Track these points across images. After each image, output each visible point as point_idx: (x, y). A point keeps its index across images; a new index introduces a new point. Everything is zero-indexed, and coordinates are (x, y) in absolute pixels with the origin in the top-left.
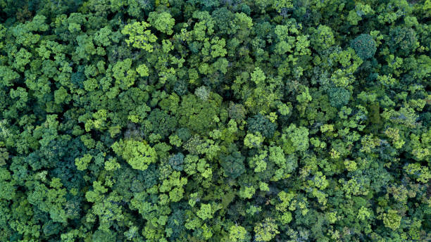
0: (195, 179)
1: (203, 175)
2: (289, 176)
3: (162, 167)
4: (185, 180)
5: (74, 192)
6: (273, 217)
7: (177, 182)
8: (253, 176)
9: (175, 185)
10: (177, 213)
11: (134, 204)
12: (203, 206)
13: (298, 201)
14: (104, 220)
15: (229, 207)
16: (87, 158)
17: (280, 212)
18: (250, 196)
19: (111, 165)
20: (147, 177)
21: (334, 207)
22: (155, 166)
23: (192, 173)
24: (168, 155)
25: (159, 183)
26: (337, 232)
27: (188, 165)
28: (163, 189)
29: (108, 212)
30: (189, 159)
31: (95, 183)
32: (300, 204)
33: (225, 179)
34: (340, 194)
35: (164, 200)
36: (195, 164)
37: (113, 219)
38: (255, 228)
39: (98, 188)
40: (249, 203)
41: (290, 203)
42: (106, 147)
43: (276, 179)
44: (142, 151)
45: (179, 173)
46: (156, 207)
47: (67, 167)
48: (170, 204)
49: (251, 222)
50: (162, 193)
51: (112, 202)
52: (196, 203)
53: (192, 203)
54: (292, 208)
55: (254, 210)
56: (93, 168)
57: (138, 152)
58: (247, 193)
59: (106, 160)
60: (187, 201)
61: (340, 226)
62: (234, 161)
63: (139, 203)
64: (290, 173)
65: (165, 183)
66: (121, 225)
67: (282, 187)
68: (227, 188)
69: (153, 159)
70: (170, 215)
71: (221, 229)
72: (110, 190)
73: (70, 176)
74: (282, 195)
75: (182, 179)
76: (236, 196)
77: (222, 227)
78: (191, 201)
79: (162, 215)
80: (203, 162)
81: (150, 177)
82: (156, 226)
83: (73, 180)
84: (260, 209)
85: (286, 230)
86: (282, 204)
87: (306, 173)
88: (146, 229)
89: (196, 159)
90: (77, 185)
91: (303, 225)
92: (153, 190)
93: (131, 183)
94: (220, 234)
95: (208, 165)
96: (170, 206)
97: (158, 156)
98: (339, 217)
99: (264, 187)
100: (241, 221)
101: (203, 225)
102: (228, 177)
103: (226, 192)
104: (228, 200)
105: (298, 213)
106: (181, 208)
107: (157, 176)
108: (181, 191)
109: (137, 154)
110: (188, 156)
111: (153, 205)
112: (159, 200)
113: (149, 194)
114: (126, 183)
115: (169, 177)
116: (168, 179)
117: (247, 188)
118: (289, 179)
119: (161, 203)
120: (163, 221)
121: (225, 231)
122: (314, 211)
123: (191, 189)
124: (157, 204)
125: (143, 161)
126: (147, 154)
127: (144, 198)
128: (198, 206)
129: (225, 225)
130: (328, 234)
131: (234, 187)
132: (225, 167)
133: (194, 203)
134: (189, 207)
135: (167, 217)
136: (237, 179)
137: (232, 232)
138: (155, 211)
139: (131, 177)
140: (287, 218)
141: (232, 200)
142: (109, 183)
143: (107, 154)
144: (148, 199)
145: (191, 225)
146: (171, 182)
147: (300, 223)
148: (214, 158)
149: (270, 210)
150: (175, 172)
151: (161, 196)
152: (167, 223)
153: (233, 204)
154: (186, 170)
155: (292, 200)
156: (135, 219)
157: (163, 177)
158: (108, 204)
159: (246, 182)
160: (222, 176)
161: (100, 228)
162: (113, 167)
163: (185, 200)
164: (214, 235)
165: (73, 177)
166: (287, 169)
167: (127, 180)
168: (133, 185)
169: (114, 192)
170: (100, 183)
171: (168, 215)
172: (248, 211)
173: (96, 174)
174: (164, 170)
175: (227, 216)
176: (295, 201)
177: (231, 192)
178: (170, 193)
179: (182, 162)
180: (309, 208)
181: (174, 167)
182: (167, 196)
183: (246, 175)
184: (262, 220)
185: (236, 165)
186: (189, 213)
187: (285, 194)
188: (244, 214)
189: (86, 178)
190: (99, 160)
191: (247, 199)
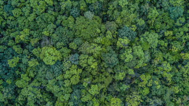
0: (87, 70)
1: (92, 66)
2: (146, 65)
3: (64, 62)
4: (80, 71)
5: (9, 82)
6: (137, 91)
7: (75, 72)
8: (124, 66)
9: (73, 73)
10: (76, 92)
11: (49, 88)
12: (92, 86)
13: (153, 80)
14: (29, 99)
15: (109, 86)
16: (16, 59)
17: (141, 87)
18: (122, 78)
19: (32, 63)
20: (55, 69)
21: (176, 83)
22: (61, 62)
23: (85, 65)
24: (68, 55)
25: (63, 72)
26: (180, 99)
27: (81, 61)
28: (66, 76)
29: (30, 93)
30: (82, 57)
31: (22, 75)
32: (155, 82)
33: (106, 69)
34: (179, 74)
35: (67, 84)
36: (86, 60)
37: (35, 97)
38: (127, 99)
39: (24, 79)
40: (121, 83)
41: (148, 81)
42: (30, 53)
43: (138, 67)
44: (51, 52)
45: (76, 66)
46: (62, 88)
47: (3, 66)
48: (72, 86)
49: (123, 95)
50: (66, 79)
51: (34, 87)
52: (88, 85)
53: (85, 85)
54: (150, 85)
55: (125, 87)
56: (21, 66)
57: (49, 53)
58: (120, 76)
59: (29, 60)
60: (82, 84)
61: (180, 95)
62: (111, 56)
63: (51, 86)
64: (146, 63)
65: (67, 72)
66: (42, 101)
67: (141, 72)
68: (107, 74)
69: (59, 58)
70: (71, 93)
71: (105, 100)
72: (32, 79)
73: (6, 72)
74: (143, 77)
75: (79, 70)
76: (113, 79)
77: (105, 99)
78: (84, 83)
79: (66, 93)
80: (91, 58)
81: (57, 69)
82: (63, 100)
83: (8, 74)
84: (129, 86)
85: (146, 99)
86: (143, 83)
87: (157, 62)
88: (57, 102)
89: (87, 56)
90: (11, 77)
91: (156, 95)
92: (59, 78)
93: (46, 74)
94: (104, 103)
95: (95, 60)
96: (71, 88)
97: (63, 56)
98: (180, 89)
99: (131, 72)
100: (117, 94)
101: (93, 98)
102: (108, 67)
103: (106, 77)
104: (108, 81)
105: (154, 88)
106: (78, 88)
107: (62, 68)
108: (78, 77)
109: (47, 54)
110: (82, 55)
111: (60, 87)
112: (64, 84)
113: (58, 80)
114: (43, 74)
115: (70, 69)
116: (69, 70)
117: (120, 73)
118: (146, 67)
119: (65, 85)
120: (67, 97)
121: (107, 101)
122: (164, 86)
123: (85, 76)
124: (63, 87)
125: (51, 59)
126: (54, 54)
127: (54, 83)
128: (89, 86)
129: (107, 98)
130: (174, 101)
131: (111, 73)
132: (105, 60)
133: (87, 84)
134: (83, 88)
135: (69, 94)
136: (113, 68)
137: (112, 102)
138: (62, 91)
139: (45, 70)
140: (146, 91)
141: (110, 81)
142: (32, 75)
143: (31, 57)
144: (57, 83)
145: (85, 99)
146: (71, 72)
147: (154, 94)
148: (98, 56)
149: (134, 87)
150: (73, 66)
151: (66, 82)
152: (69, 98)
153: (111, 84)
154: (81, 64)
155: (149, 80)
156: (51, 97)
157: (65, 69)
158: (30, 88)
159: (119, 69)
160: (104, 67)
161: (28, 104)
162: (34, 65)
163: (80, 83)
164: (100, 104)
165: (8, 72)
166: (145, 60)
167: (43, 72)
168: (47, 75)
169: (35, 80)
170: (26, 75)
171: (70, 93)
172: (121, 88)
173: (24, 70)
174: (66, 64)
175: (108, 92)
176: (152, 80)
177: (109, 77)
178: (71, 79)
179: (77, 59)
180: (160, 84)
181: (73, 62)
182: (69, 81)
183: (119, 65)
184: (130, 93)
185: (113, 58)
186: (83, 91)
187: (144, 76)
188: (119, 90)
189: (17, 72)
190: (24, 60)
191: (120, 81)
